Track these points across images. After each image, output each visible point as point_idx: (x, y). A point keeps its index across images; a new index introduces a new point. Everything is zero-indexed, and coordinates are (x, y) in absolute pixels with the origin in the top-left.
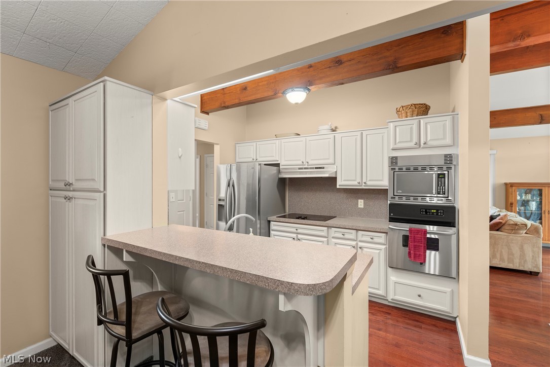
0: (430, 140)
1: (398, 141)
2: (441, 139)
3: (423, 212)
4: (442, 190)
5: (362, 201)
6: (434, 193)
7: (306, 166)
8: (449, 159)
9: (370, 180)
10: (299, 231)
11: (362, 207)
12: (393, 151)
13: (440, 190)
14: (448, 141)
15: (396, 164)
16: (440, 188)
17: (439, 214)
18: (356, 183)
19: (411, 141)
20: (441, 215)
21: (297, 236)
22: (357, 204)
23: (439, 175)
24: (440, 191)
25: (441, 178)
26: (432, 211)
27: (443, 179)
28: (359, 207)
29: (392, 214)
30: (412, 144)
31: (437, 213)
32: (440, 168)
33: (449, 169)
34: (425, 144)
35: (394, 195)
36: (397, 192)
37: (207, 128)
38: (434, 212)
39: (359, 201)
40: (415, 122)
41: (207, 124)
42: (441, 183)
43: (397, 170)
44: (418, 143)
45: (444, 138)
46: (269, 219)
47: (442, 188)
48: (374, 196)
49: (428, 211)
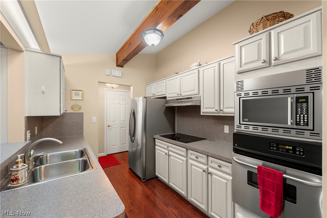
0: (284, 53)
1: (243, 63)
2: (301, 49)
3: (273, 147)
4: (304, 119)
5: (228, 127)
6: (289, 123)
7: (181, 97)
8: (314, 75)
9: (226, 108)
10: (170, 148)
11: (228, 132)
12: (240, 75)
13: (300, 119)
14: (313, 49)
15: (242, 89)
16: (300, 117)
17: (298, 153)
18: (213, 110)
19: (259, 60)
20: (300, 154)
21: (169, 152)
22: (223, 129)
23: (298, 99)
24: (300, 121)
25: (302, 102)
26: (287, 147)
27: (304, 105)
28: (225, 132)
29: (236, 145)
30: (259, 64)
31: (294, 150)
32: (300, 89)
33: (314, 89)
34: (276, 59)
35: (240, 124)
36: (243, 121)
37: (121, 76)
38: (290, 149)
39: (225, 126)
40: (264, 37)
41: (121, 73)
42: (302, 110)
43: (243, 95)
44: (268, 60)
45: (306, 46)
46: (155, 136)
47: (304, 117)
49: (280, 146)
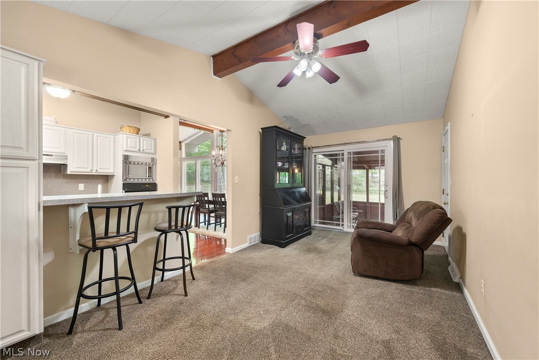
0: (145, 149)
1: (128, 146)
5: (83, 184)
8: (153, 159)
9: (100, 169)
11: (83, 189)
12: (125, 152)
14: (153, 151)
15: (128, 160)
18: (89, 170)
19: (135, 147)
22: (78, 187)
23: (149, 167)
24: (150, 176)
25: (150, 169)
29: (126, 189)
30: (136, 149)
32: (149, 164)
33: (153, 164)
34: (142, 151)
35: (126, 178)
36: (128, 176)
39: (80, 185)
40: (138, 138)
43: (128, 163)
44: (139, 150)
45: (151, 150)
47: (151, 174)
48: (93, 180)
